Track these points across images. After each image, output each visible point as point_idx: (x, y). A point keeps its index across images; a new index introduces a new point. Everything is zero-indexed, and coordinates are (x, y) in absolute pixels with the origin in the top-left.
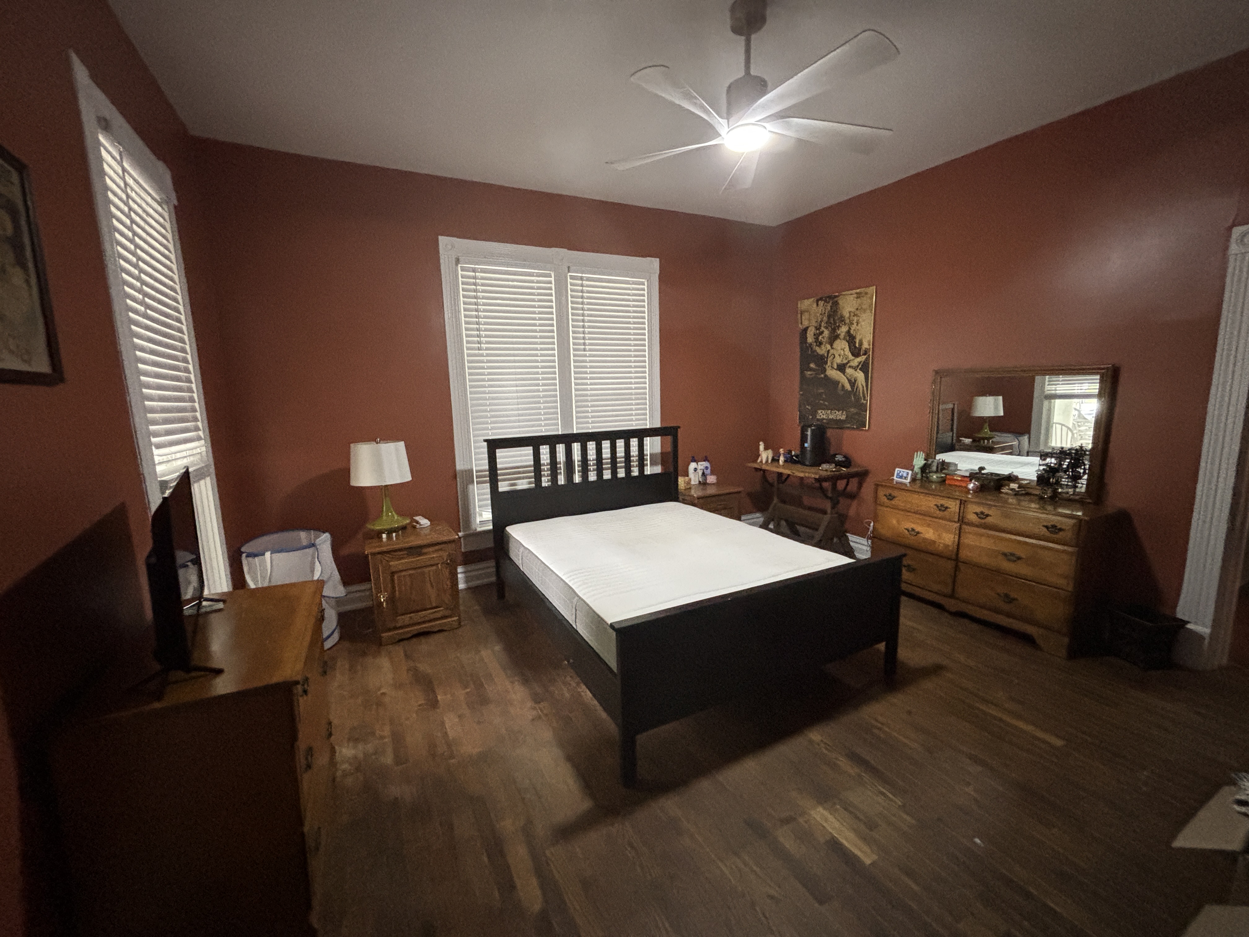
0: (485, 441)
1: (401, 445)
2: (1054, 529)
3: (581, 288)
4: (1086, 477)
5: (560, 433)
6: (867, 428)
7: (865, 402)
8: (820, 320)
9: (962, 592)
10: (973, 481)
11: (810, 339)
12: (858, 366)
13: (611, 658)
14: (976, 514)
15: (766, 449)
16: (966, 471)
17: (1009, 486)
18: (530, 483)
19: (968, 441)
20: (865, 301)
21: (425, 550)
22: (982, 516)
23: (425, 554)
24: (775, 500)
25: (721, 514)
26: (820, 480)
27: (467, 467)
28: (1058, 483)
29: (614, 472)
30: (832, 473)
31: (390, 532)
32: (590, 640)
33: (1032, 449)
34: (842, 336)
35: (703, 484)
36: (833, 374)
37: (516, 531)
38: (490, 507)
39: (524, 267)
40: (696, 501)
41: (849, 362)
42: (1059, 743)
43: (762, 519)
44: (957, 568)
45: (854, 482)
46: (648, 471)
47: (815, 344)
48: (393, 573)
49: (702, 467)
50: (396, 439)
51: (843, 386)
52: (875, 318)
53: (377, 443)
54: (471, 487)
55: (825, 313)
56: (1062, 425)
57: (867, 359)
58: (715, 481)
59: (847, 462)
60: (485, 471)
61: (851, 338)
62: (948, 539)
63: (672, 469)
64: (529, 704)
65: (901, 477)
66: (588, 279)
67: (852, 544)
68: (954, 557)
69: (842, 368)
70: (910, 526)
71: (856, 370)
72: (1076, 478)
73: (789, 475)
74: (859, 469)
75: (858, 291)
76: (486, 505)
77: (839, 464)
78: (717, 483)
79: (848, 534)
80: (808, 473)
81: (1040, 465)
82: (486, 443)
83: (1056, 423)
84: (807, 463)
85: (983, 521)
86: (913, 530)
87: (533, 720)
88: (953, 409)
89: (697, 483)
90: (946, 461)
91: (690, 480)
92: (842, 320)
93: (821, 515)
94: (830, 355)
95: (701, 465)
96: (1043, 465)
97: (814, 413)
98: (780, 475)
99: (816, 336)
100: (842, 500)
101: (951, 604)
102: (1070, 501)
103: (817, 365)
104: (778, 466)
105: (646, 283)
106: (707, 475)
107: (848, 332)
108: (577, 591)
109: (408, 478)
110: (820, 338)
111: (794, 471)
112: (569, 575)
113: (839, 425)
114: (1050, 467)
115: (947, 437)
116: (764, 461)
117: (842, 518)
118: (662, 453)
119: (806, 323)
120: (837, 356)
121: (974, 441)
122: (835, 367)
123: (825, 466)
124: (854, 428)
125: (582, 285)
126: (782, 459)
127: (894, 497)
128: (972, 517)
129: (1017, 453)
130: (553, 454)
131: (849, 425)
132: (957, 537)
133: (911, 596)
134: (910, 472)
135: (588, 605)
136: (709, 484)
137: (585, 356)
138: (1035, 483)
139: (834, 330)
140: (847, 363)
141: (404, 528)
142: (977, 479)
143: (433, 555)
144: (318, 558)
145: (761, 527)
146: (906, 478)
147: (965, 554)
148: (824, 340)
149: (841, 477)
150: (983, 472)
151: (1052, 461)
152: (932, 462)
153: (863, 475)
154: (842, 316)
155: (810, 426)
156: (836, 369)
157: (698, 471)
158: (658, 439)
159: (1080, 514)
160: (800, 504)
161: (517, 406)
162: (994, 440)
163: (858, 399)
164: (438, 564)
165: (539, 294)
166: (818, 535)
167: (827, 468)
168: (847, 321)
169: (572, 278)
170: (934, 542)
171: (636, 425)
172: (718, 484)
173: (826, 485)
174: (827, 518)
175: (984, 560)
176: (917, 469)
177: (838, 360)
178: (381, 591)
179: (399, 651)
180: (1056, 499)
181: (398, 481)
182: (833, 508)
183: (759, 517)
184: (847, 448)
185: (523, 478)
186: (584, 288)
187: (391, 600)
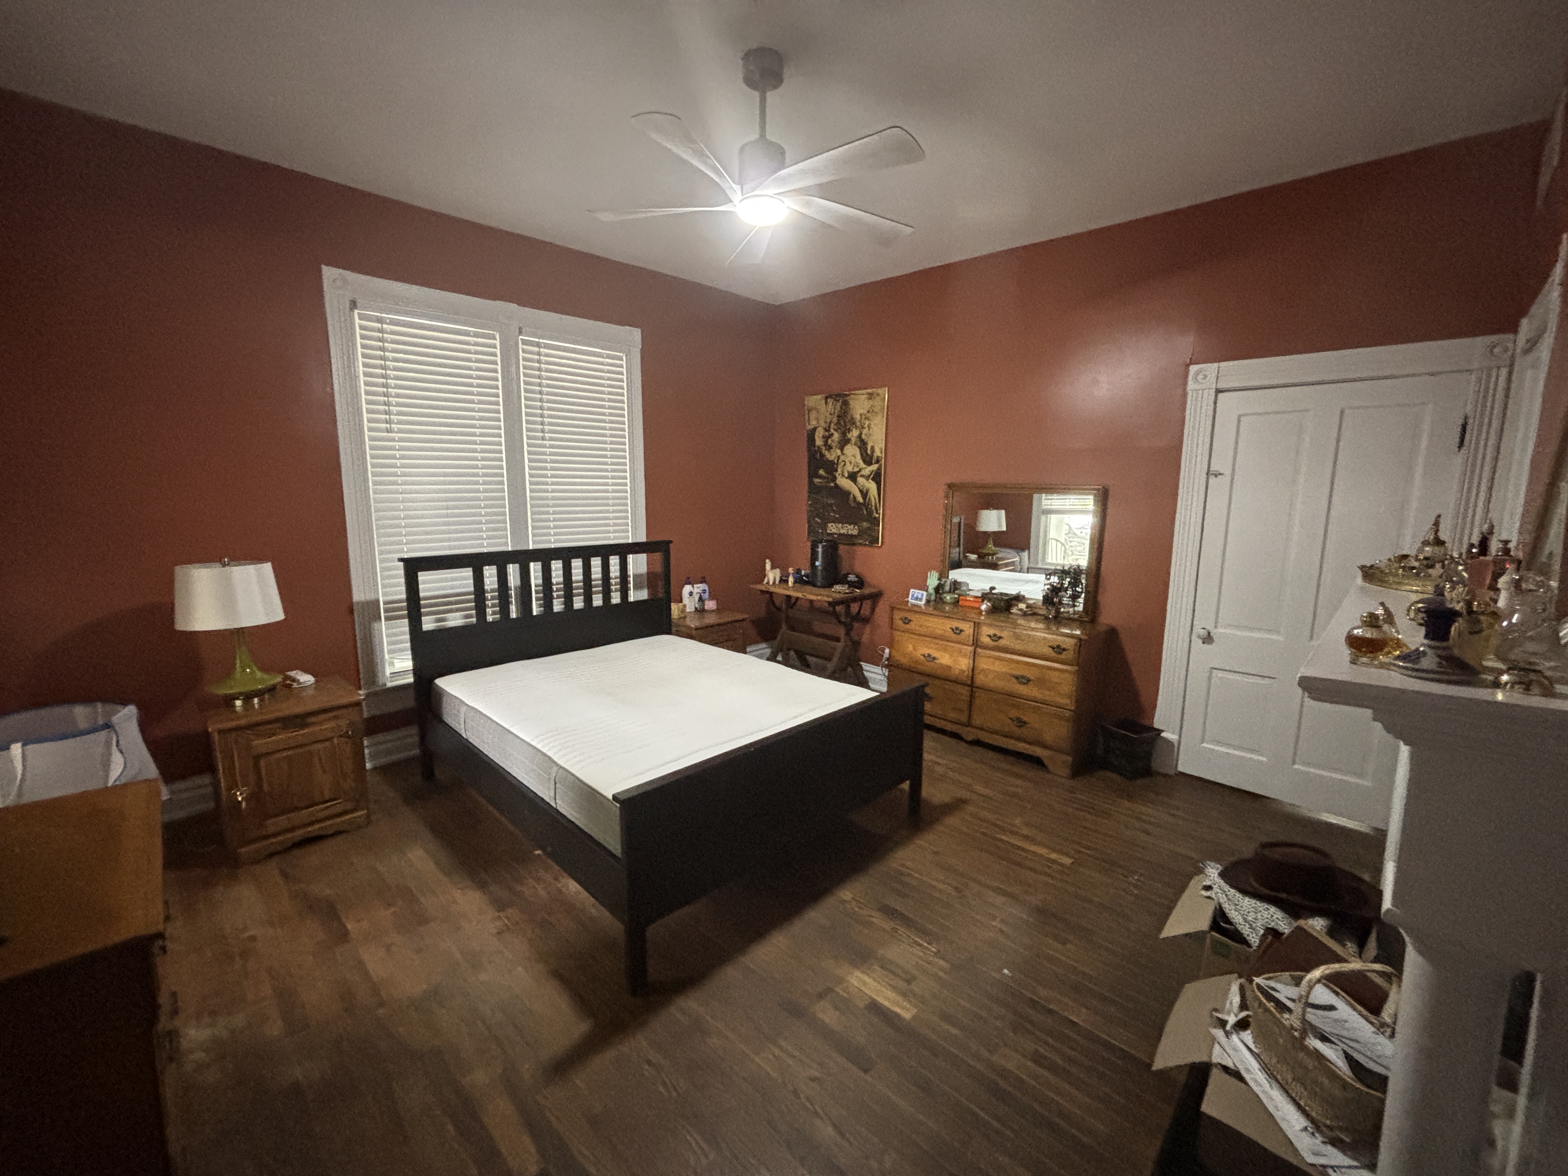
0: (401, 560)
1: (267, 568)
2: (1059, 649)
3: (538, 357)
4: (1083, 595)
5: (510, 549)
6: (880, 545)
7: (877, 516)
8: (828, 421)
9: (977, 720)
10: (985, 602)
11: (819, 442)
12: (870, 475)
13: (612, 839)
14: (989, 636)
15: (773, 567)
16: (978, 591)
17: (1017, 605)
18: (467, 617)
19: (973, 557)
20: (877, 402)
21: (312, 719)
22: (995, 639)
23: (313, 724)
24: (784, 627)
25: (723, 647)
26: (832, 604)
27: (370, 597)
28: (1060, 603)
29: (588, 599)
30: (846, 595)
31: (247, 698)
32: (577, 819)
33: (1032, 565)
34: (853, 440)
35: (701, 611)
36: (844, 482)
37: (449, 684)
38: (410, 652)
39: (455, 322)
40: (694, 632)
41: (860, 470)
42: (1067, 861)
43: (768, 651)
44: (972, 696)
45: (867, 605)
46: (633, 596)
47: (824, 448)
48: (257, 758)
49: (699, 591)
50: (257, 558)
51: (855, 498)
52: (887, 423)
53: (224, 565)
54: (376, 625)
55: (834, 413)
56: (1057, 541)
57: (879, 469)
58: (715, 607)
59: (860, 583)
60: (400, 601)
61: (862, 444)
62: (963, 664)
63: (661, 595)
64: (491, 913)
65: (917, 599)
66: (547, 346)
67: (865, 673)
68: (969, 682)
69: (853, 477)
70: (926, 651)
71: (868, 480)
72: (1075, 597)
73: (797, 598)
74: (873, 590)
75: (869, 391)
76: (402, 650)
77: (851, 584)
78: (718, 609)
79: (861, 663)
80: (820, 596)
81: (1045, 585)
82: (402, 564)
83: (1052, 539)
84: (819, 584)
85: (996, 643)
86: (929, 656)
87: (498, 933)
88: (960, 523)
89: (693, 609)
90: (958, 580)
91: (685, 606)
92: (853, 422)
93: (833, 644)
94: (840, 461)
95: (698, 588)
96: (1048, 584)
97: (825, 527)
98: (789, 597)
99: (826, 438)
100: (856, 625)
101: (970, 734)
102: (1070, 621)
103: (827, 472)
104: (788, 589)
105: (624, 358)
106: (705, 600)
107: (860, 436)
108: (555, 759)
109: (280, 616)
110: (830, 442)
111: (805, 594)
112: (540, 738)
113: (850, 540)
114: (1052, 586)
115: (955, 553)
116: (771, 583)
117: (856, 644)
118: (648, 573)
119: (814, 423)
120: (848, 464)
121: (979, 557)
122: (846, 475)
123: (838, 587)
124: (866, 545)
125: (539, 354)
126: (791, 580)
127: (910, 621)
128: (986, 640)
129: (1019, 570)
130: (502, 577)
131: (861, 541)
132: (971, 662)
133: (931, 728)
134: (925, 593)
135: (573, 775)
136: (707, 611)
137: (545, 446)
138: (1040, 603)
139: (844, 434)
140: (858, 472)
141: (272, 689)
142: (989, 600)
143: (326, 726)
144: (117, 746)
145: (768, 659)
146: (921, 600)
147: (980, 679)
148: (834, 444)
149: (854, 600)
150: (993, 592)
151: (1055, 579)
152: (946, 581)
153: (876, 597)
154: (852, 419)
155: (821, 542)
156: (847, 478)
157: (694, 594)
158: (643, 557)
159: (1078, 632)
160: (810, 632)
161: (446, 511)
162: (998, 556)
163: (870, 513)
164: (332, 738)
165: (477, 361)
166: (831, 666)
167: (840, 590)
168: (858, 424)
169: (525, 342)
170: (950, 667)
171: (615, 538)
172: (718, 611)
173: (838, 608)
174: (840, 645)
175: (999, 684)
176: (931, 590)
177: (849, 468)
178: (237, 786)
179: (272, 870)
180: (1058, 619)
181: (261, 619)
182: (847, 634)
183: (765, 648)
184: (858, 568)
185: (457, 610)
186: (542, 358)
187: (253, 797)
